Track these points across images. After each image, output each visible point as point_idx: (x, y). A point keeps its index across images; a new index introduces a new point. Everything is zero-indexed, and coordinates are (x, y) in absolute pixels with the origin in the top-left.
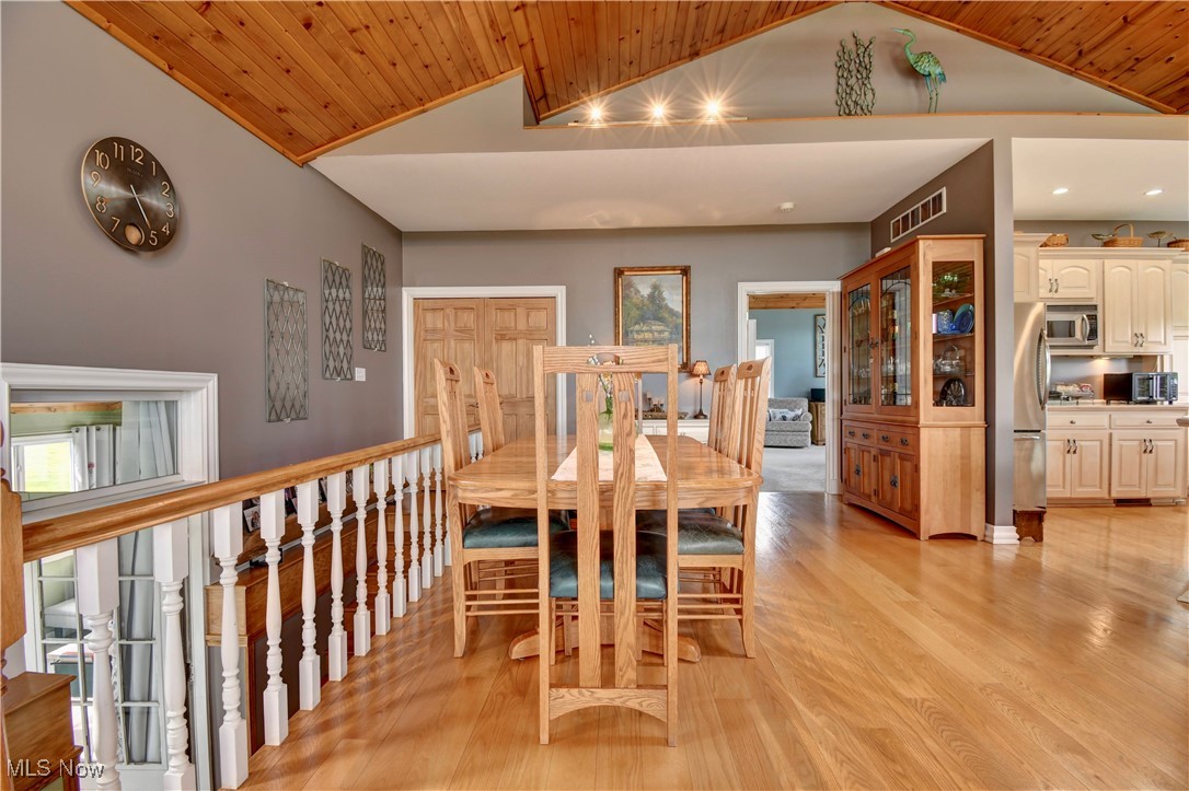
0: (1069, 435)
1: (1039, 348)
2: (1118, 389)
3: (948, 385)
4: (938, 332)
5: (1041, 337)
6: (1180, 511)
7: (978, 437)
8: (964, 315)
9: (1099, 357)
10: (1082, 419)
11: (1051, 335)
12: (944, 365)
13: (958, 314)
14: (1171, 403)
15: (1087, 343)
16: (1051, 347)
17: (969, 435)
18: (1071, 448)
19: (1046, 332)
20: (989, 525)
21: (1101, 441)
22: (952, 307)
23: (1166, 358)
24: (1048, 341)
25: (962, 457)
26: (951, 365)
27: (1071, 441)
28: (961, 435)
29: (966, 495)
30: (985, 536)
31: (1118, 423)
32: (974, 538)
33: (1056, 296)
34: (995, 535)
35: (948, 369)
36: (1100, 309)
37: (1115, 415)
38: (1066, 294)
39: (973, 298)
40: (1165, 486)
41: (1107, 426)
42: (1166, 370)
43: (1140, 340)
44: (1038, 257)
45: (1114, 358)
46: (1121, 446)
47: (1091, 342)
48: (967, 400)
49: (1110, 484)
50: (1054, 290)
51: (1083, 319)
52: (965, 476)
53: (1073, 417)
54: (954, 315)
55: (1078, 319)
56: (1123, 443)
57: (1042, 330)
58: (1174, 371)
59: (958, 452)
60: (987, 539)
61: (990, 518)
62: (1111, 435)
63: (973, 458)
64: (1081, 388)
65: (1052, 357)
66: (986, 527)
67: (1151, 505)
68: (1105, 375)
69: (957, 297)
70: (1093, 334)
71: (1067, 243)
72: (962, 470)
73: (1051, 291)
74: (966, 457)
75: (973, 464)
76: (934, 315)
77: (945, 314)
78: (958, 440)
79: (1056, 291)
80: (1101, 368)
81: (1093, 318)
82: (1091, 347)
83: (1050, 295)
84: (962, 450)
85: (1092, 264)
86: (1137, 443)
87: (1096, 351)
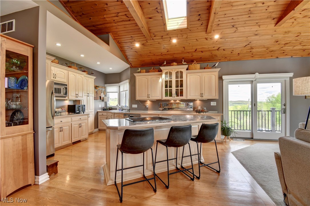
0: (60, 126)
1: (51, 97)
2: (72, 109)
3: (14, 114)
4: (9, 87)
5: (52, 93)
6: (87, 142)
7: (30, 138)
8: (23, 80)
9: (67, 100)
10: (64, 120)
11: (56, 92)
12: (12, 104)
13: (19, 80)
14: (84, 113)
15: (64, 96)
16: (56, 96)
17: (26, 139)
18: (61, 130)
19: (54, 91)
20: (36, 177)
21: (69, 126)
22: (17, 76)
23: (82, 101)
24: (55, 94)
25: (23, 150)
26: (16, 105)
27: (61, 128)
28: (22, 139)
29: (25, 168)
30: (35, 182)
31: (73, 120)
32: (30, 185)
33: (55, 79)
34: (40, 180)
35: (14, 106)
36: (68, 85)
37: (73, 118)
38: (58, 80)
39: (27, 73)
40: (84, 135)
41: (71, 121)
42: (82, 104)
43: (77, 96)
44: (51, 66)
45: (70, 100)
46: (74, 127)
47: (65, 96)
48: (24, 122)
49: (71, 139)
50: (55, 77)
51: (63, 88)
52: (25, 158)
53: (61, 120)
54: (17, 80)
55: (62, 88)
56: (75, 126)
57: (53, 91)
58: (84, 104)
59: (21, 148)
60: (36, 183)
61: (37, 173)
62: (71, 124)
63: (28, 149)
64: (62, 109)
65: (56, 99)
66: (35, 178)
67: (81, 141)
68: (68, 105)
69: (19, 71)
70: (66, 93)
71: (58, 63)
72: (23, 156)
73: (54, 78)
74: (25, 149)
75: (28, 152)
76: (6, 78)
77: (13, 79)
78: (21, 141)
79: (55, 78)
80: (67, 103)
81: (66, 88)
82: (65, 97)
83: (54, 79)
84: (22, 146)
85: (66, 72)
86: (77, 125)
87: (66, 98)
